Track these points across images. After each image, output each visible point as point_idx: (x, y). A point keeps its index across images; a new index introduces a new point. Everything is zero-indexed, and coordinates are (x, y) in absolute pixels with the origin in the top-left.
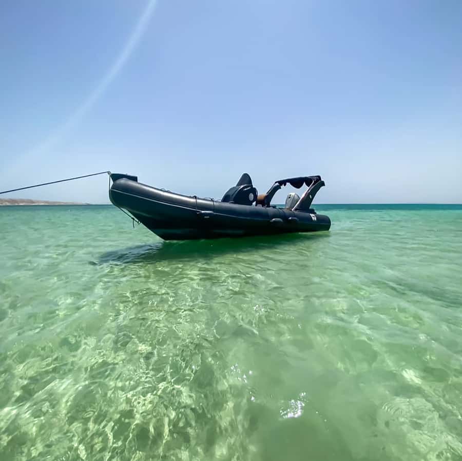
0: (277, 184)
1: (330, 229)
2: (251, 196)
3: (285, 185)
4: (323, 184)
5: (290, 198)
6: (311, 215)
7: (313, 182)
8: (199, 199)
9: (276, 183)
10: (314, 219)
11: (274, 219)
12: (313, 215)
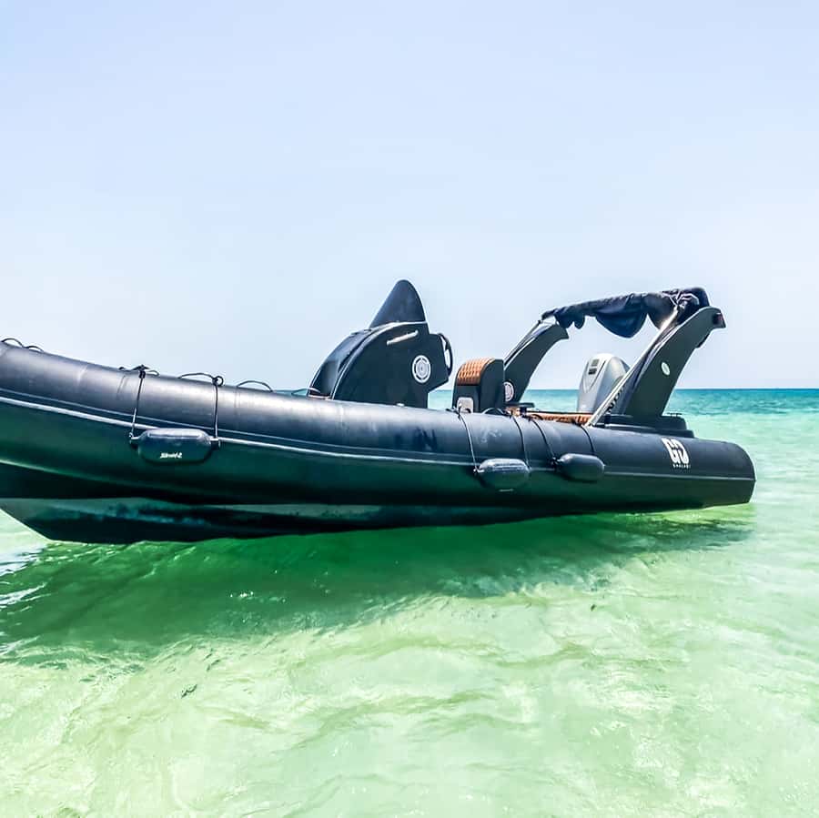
0: (552, 321)
1: (751, 501)
2: (422, 368)
3: (580, 324)
4: (716, 320)
5: (592, 372)
6: (665, 441)
7: (675, 312)
8: (157, 377)
9: (545, 316)
10: (680, 458)
11: (490, 463)
12: (675, 442)
